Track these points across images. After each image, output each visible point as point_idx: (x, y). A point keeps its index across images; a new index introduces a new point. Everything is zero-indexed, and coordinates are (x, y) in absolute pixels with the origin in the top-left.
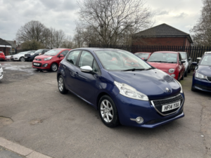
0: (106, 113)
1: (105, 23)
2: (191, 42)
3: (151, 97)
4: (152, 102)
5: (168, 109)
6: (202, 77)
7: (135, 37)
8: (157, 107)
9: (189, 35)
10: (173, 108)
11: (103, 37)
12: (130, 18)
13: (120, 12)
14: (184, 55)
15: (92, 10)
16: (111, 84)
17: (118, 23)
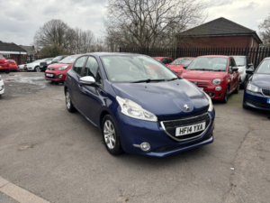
0: (110, 137)
3: (160, 118)
4: (162, 123)
5: (186, 133)
6: (256, 90)
8: (167, 130)
9: (255, 33)
10: (193, 131)
13: (160, 5)
15: (123, 3)
17: (157, 19)
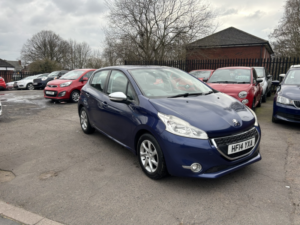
0: (149, 159)
1: (146, 29)
2: (270, 51)
3: (211, 134)
4: (213, 140)
5: (238, 151)
6: (287, 101)
7: (189, 48)
8: (220, 148)
9: (267, 43)
10: (244, 149)
11: (144, 51)
12: (182, 22)
13: (168, 14)
14: (260, 71)
15: (127, 12)
16: (154, 118)
17: (165, 29)
